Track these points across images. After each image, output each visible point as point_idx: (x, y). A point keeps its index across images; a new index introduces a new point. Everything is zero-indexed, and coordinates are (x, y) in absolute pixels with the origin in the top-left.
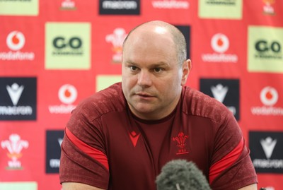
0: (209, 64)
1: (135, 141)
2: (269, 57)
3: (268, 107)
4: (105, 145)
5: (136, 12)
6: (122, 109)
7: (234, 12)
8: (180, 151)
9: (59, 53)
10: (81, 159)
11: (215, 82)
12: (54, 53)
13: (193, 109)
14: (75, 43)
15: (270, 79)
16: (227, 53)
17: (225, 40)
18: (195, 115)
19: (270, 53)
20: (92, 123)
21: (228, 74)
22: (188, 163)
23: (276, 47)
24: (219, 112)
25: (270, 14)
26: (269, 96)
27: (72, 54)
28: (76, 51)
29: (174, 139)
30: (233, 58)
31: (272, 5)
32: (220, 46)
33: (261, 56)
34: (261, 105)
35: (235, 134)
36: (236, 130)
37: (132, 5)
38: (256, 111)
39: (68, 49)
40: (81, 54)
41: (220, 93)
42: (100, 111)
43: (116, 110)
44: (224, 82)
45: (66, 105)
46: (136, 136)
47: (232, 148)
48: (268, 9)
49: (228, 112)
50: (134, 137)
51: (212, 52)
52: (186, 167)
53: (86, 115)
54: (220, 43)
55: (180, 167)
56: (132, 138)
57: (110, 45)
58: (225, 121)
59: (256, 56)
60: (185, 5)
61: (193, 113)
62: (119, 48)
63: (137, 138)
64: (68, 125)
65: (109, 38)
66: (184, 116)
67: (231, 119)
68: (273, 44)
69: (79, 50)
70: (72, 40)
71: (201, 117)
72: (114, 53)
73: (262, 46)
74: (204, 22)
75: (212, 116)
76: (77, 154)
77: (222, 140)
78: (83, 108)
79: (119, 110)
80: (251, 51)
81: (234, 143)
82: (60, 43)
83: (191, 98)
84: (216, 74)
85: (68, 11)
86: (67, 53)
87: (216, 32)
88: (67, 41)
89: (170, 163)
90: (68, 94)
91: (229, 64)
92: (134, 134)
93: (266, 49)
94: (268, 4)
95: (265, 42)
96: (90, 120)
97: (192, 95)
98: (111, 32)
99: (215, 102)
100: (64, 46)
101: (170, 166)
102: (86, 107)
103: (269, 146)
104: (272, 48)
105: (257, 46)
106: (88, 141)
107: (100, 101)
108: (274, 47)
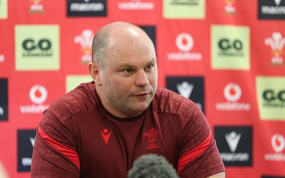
0: (174, 63)
1: (106, 138)
2: (232, 55)
4: (77, 143)
5: (103, 14)
6: (93, 108)
7: (197, 12)
9: (29, 55)
10: (53, 155)
11: (181, 80)
12: (24, 55)
13: (162, 107)
14: (45, 45)
15: (233, 76)
16: (192, 51)
17: (189, 39)
18: (164, 112)
19: (233, 50)
20: (63, 123)
21: (192, 72)
22: (159, 158)
23: (238, 45)
24: (186, 109)
25: (231, 13)
26: (232, 92)
27: (42, 55)
28: (45, 52)
29: (145, 134)
30: (197, 57)
31: (234, 5)
32: (185, 45)
33: (224, 54)
34: (224, 100)
35: (203, 128)
36: (204, 124)
37: (98, 7)
39: (38, 51)
40: (50, 55)
41: (185, 90)
42: (72, 111)
43: (87, 109)
44: (190, 80)
45: (37, 105)
46: (107, 133)
47: (199, 142)
48: (230, 9)
49: (196, 109)
52: (156, 161)
53: (58, 116)
54: (185, 42)
55: (151, 162)
56: (103, 135)
57: (79, 46)
58: (192, 118)
59: (220, 54)
60: (150, 6)
61: (162, 111)
62: (87, 48)
63: (109, 135)
64: (41, 125)
65: (78, 40)
66: (155, 114)
67: (199, 115)
69: (49, 52)
70: (41, 42)
71: (169, 113)
72: (83, 54)
73: (225, 45)
74: (169, 22)
75: (180, 112)
76: (49, 151)
77: (190, 134)
78: (55, 109)
79: (90, 109)
80: (215, 49)
81: (201, 137)
82: (29, 45)
83: (161, 96)
84: (181, 72)
85: (37, 13)
86: (37, 55)
87: (181, 31)
88: (36, 43)
89: (141, 158)
90: (38, 94)
91: (194, 62)
93: (229, 47)
94: (229, 3)
95: (227, 40)
96: (61, 120)
97: (162, 93)
98: (79, 33)
99: (183, 98)
100: (33, 48)
101: (141, 161)
102: (58, 108)
103: (233, 140)
104: (235, 46)
105: (220, 45)
106: (59, 139)
107: (71, 101)
108: (237, 45)
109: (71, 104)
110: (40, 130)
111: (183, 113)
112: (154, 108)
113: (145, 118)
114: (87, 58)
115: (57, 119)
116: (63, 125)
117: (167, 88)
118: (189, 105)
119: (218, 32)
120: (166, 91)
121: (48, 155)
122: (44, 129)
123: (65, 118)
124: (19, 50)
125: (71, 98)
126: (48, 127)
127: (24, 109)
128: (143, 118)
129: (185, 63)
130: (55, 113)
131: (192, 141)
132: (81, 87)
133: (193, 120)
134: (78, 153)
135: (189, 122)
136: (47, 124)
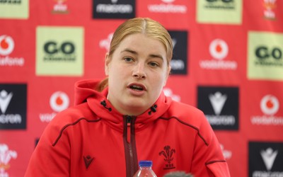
0: (207, 71)
2: (270, 64)
3: (268, 116)
9: (50, 59)
11: (213, 90)
12: (45, 59)
14: (68, 48)
16: (226, 59)
17: (224, 46)
19: (271, 59)
21: (227, 82)
22: (187, 175)
23: (277, 54)
25: (271, 19)
26: (270, 105)
27: (65, 59)
28: (68, 56)
30: (232, 65)
31: (273, 10)
32: (219, 52)
33: (261, 63)
34: (261, 114)
37: (126, 9)
38: (256, 120)
39: (60, 55)
40: (73, 60)
41: (218, 102)
44: (223, 90)
48: (269, 14)
51: (210, 58)
54: (219, 49)
57: (104, 50)
59: (256, 63)
60: (182, 9)
65: (103, 43)
68: (274, 50)
69: (72, 56)
70: (64, 45)
73: (262, 53)
74: (203, 27)
82: (51, 48)
84: (214, 81)
85: (60, 14)
86: (59, 59)
87: (215, 37)
88: (59, 46)
90: (59, 102)
91: (228, 71)
93: (267, 56)
94: (269, 8)
95: (265, 48)
98: (105, 37)
100: (55, 51)
104: (273, 55)
105: (257, 53)
119: (256, 39)
124: (40, 53)
129: (219, 72)
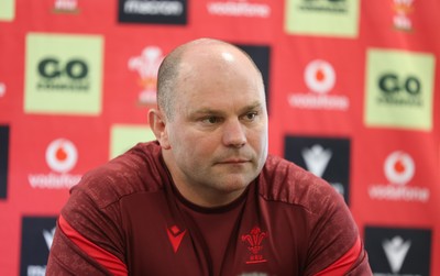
0: (302, 112)
1: (176, 243)
2: (401, 102)
3: (396, 186)
4: (125, 248)
5: (180, 20)
6: (156, 187)
7: (345, 25)
8: (252, 258)
9: (48, 87)
10: (84, 266)
11: (310, 142)
12: (39, 86)
13: (275, 192)
14: (77, 70)
17: (329, 72)
18: (279, 200)
19: (403, 95)
20: (104, 210)
21: (331, 129)
23: (413, 86)
24: (317, 196)
25: (405, 31)
26: (399, 168)
27: (72, 88)
28: (77, 83)
29: (243, 238)
30: (341, 103)
35: (345, 232)
36: (348, 225)
37: (173, 8)
38: (377, 192)
39: (64, 79)
40: (86, 88)
41: (317, 161)
42: (119, 191)
43: (147, 189)
45: (58, 174)
46: (179, 233)
48: (402, 22)
49: (334, 197)
50: (175, 235)
53: (95, 198)
54: (320, 76)
57: (135, 74)
58: (327, 211)
59: (380, 101)
60: (262, 11)
61: (275, 198)
62: (150, 80)
63: (180, 237)
65: (134, 63)
66: (263, 203)
67: (338, 208)
68: (408, 80)
69: (84, 82)
70: (70, 65)
71: (288, 203)
72: (141, 89)
73: (390, 84)
74: (295, 41)
75: (305, 202)
76: (77, 258)
77: (322, 242)
78: (91, 186)
79: (151, 189)
80: (372, 91)
81: (342, 247)
82: (50, 69)
83: (274, 172)
84: (311, 128)
85: (66, 14)
86: (63, 87)
87: (314, 56)
88: (62, 65)
90: (61, 155)
91: (334, 113)
92: (175, 230)
93: (397, 89)
94: (401, 12)
95: (394, 77)
96: (100, 206)
97: (276, 166)
98: (138, 53)
99: (312, 176)
100: (57, 74)
102: (95, 184)
103: (396, 253)
104: (407, 87)
105: (382, 84)
106: (95, 238)
107: (118, 174)
108: (411, 86)
109: (119, 180)
110: (62, 220)
111: (312, 204)
112: (261, 191)
113: (244, 207)
114: (149, 96)
115: (92, 202)
116: (103, 214)
117: (286, 158)
118: (322, 189)
119: (379, 62)
120: (284, 162)
121: (75, 266)
122: (69, 220)
123: (107, 202)
124: (32, 76)
125: (118, 168)
126: (78, 216)
127: (36, 181)
128: (241, 206)
129: (319, 113)
130: (90, 192)
131: (326, 252)
132: (139, 150)
133: (328, 217)
134: (127, 264)
135: (321, 220)
136: (75, 211)
